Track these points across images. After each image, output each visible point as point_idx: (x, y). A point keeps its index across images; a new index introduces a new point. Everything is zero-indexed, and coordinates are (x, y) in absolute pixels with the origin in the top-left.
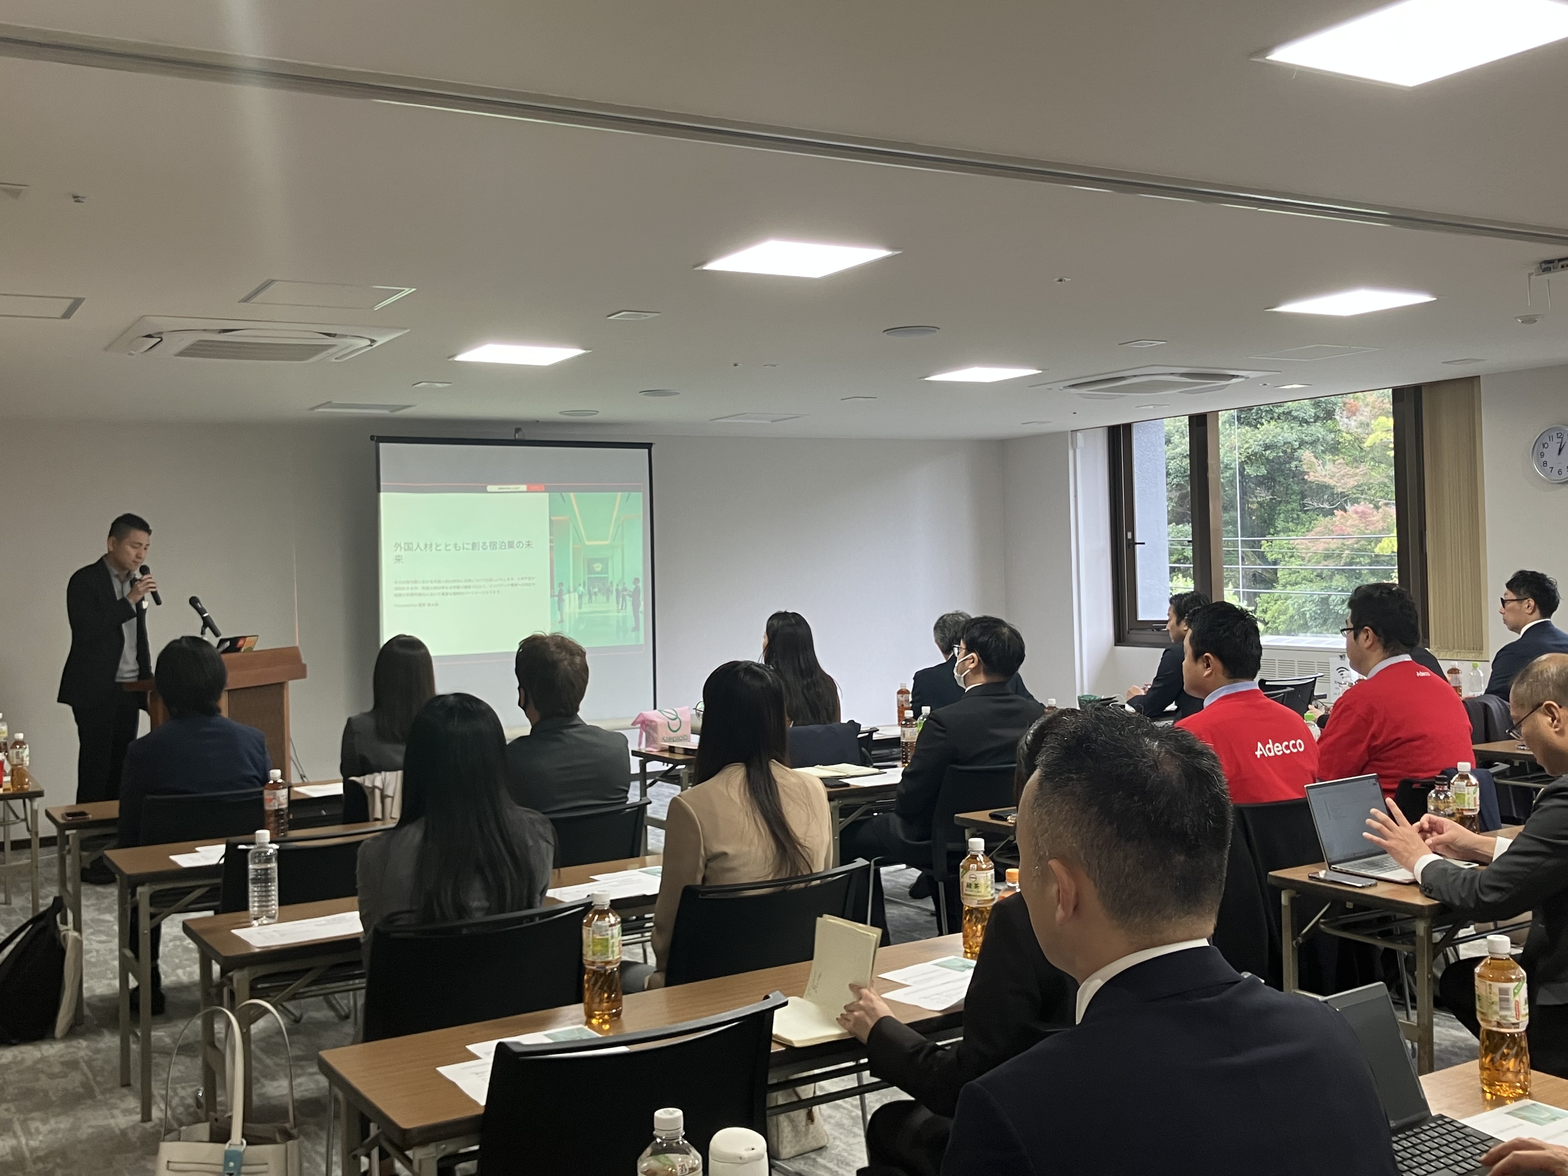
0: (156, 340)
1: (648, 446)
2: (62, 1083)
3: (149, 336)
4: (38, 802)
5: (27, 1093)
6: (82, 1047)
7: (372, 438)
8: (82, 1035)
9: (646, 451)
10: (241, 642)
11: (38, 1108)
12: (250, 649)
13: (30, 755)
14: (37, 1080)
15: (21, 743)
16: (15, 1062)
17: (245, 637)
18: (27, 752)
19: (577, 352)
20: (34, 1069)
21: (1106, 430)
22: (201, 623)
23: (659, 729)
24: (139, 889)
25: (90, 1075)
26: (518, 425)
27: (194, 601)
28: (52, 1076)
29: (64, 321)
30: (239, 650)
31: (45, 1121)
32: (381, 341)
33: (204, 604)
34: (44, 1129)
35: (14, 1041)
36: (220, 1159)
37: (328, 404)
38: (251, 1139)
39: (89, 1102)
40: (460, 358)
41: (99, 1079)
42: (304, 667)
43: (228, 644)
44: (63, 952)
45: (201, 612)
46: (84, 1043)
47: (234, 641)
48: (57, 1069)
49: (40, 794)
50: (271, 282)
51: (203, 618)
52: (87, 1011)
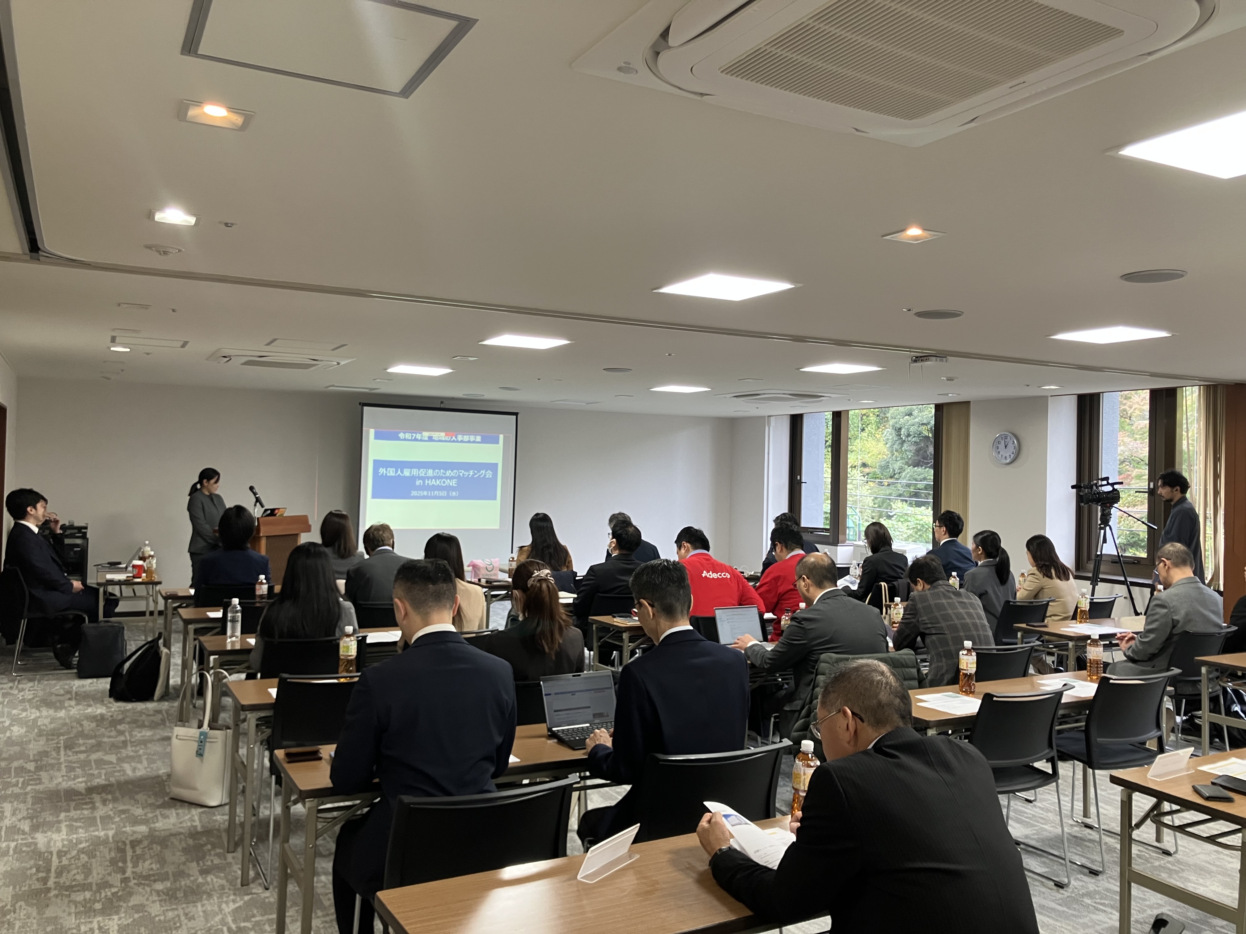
0: (228, 359)
1: (516, 414)
2: (152, 718)
3: (224, 357)
4: (158, 587)
5: (135, 722)
6: (165, 705)
7: (360, 404)
8: (167, 700)
9: (515, 417)
10: (276, 511)
11: (138, 727)
12: (282, 515)
13: (157, 563)
14: (141, 716)
15: (152, 556)
16: (133, 709)
17: (278, 509)
18: (155, 561)
19: (449, 371)
20: (141, 713)
21: (789, 417)
22: (254, 500)
23: (481, 570)
24: (190, 626)
25: (166, 716)
26: (442, 400)
27: (251, 488)
28: (149, 715)
29: (182, 349)
30: (275, 515)
31: (140, 732)
32: (342, 363)
33: (257, 490)
34: (139, 735)
35: (134, 700)
36: (198, 735)
37: (333, 386)
38: (211, 727)
39: (162, 726)
40: (389, 371)
41: (170, 718)
42: (310, 526)
43: (269, 512)
44: (160, 659)
45: (255, 494)
46: (166, 703)
47: (273, 510)
48: (151, 713)
49: (160, 583)
50: (276, 339)
51: (257, 498)
52: (171, 690)
